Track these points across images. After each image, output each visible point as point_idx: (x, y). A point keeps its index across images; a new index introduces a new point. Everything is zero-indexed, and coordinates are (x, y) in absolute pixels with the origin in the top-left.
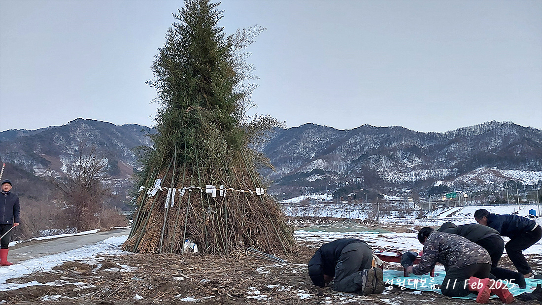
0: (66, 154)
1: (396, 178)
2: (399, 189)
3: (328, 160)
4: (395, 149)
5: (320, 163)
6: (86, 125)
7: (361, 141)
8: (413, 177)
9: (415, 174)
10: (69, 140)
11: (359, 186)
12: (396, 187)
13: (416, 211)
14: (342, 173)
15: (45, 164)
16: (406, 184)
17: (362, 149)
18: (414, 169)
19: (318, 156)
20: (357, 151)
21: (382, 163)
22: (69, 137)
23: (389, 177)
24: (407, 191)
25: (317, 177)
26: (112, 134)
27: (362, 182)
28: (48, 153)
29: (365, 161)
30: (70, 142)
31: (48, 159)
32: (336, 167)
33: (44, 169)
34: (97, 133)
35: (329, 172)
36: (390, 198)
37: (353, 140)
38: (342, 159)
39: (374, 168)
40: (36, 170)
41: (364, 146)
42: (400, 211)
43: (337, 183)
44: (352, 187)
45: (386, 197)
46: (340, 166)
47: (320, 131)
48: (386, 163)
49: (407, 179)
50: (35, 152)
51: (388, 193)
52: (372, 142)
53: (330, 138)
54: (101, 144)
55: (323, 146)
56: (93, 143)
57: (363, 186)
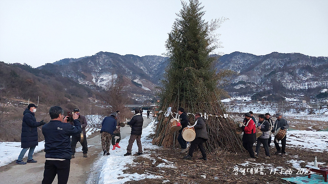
0: (95, 72)
1: (294, 87)
2: (296, 94)
3: (248, 75)
4: (294, 68)
5: (243, 77)
6: (105, 55)
7: (271, 63)
8: (306, 86)
9: (308, 85)
10: (96, 64)
11: (269, 92)
12: (293, 93)
13: (308, 109)
14: (258, 83)
15: (84, 78)
16: (301, 91)
17: (271, 68)
18: (307, 81)
19: (242, 73)
20: (268, 69)
21: (285, 77)
22: (96, 62)
23: (290, 86)
24: (301, 95)
25: (241, 86)
26: (119, 60)
27: (271, 90)
28: (85, 71)
29: (274, 76)
30: (96, 65)
31: (86, 75)
32: (254, 80)
33: (83, 80)
34: (111, 60)
35: (249, 83)
36: (290, 100)
37: (266, 62)
38: (258, 75)
39: (279, 80)
40: (79, 81)
41: (273, 66)
42: (296, 109)
43: (254, 90)
44: (265, 93)
45: (287, 99)
46: (257, 79)
47: (244, 56)
48: (288, 77)
49: (301, 87)
50: (78, 71)
51: (289, 97)
52: (279, 63)
53: (250, 61)
54: (114, 66)
55: (246, 66)
56: (109, 66)
57: (271, 92)
